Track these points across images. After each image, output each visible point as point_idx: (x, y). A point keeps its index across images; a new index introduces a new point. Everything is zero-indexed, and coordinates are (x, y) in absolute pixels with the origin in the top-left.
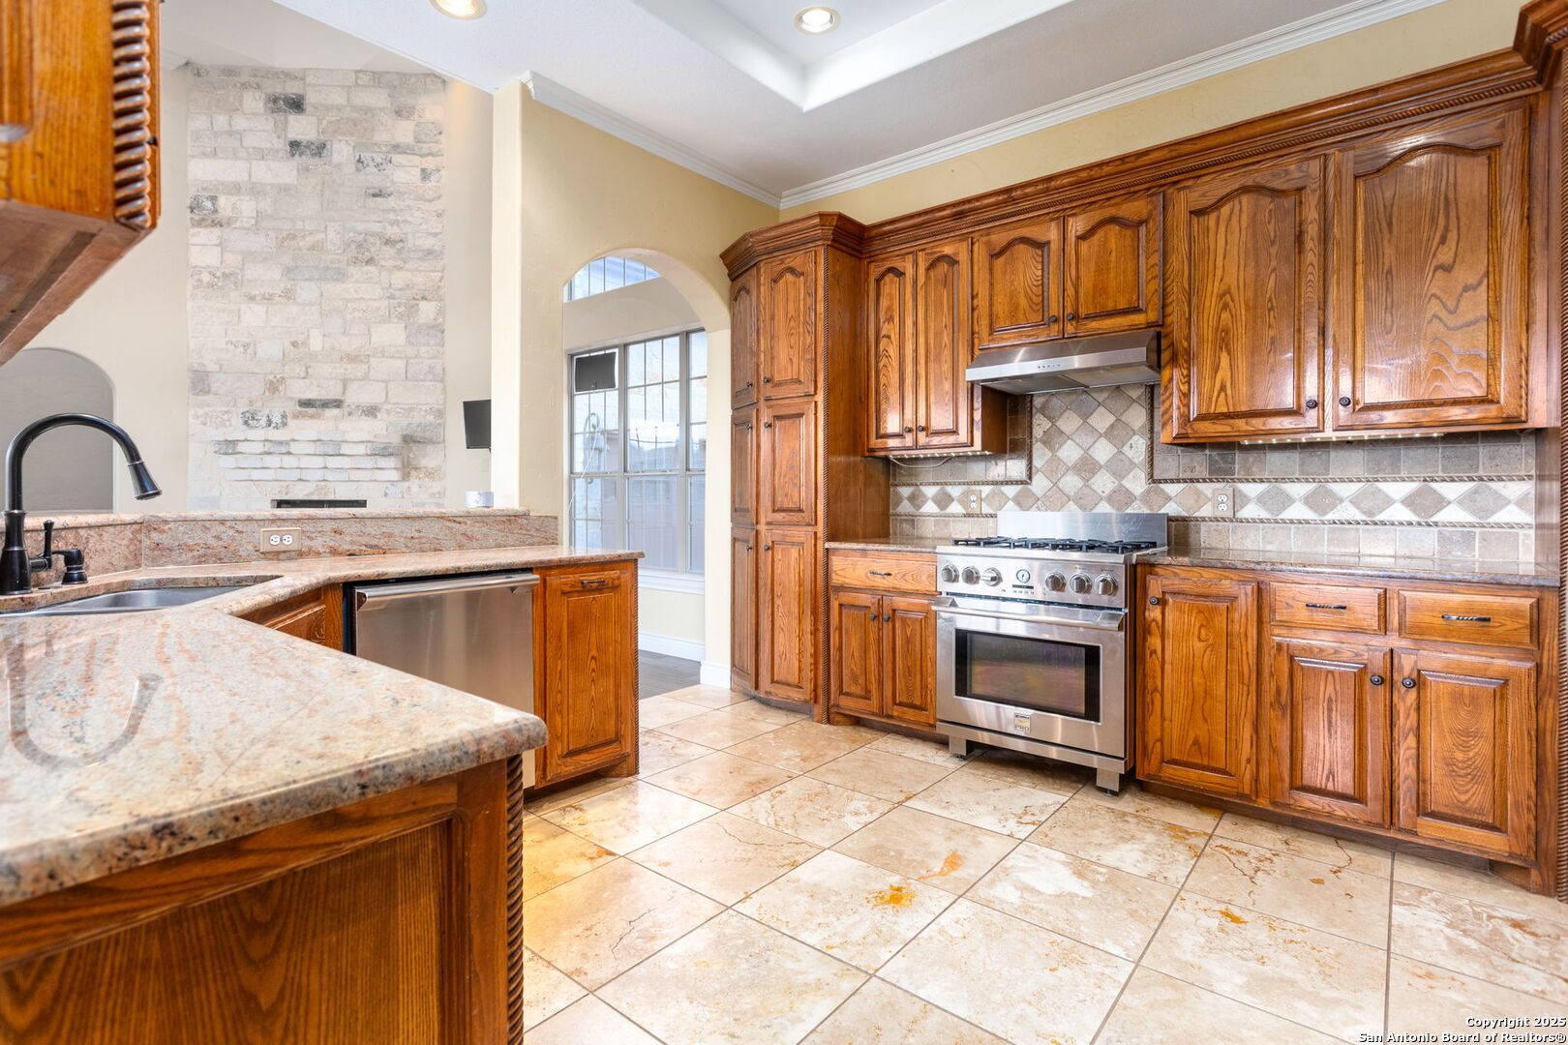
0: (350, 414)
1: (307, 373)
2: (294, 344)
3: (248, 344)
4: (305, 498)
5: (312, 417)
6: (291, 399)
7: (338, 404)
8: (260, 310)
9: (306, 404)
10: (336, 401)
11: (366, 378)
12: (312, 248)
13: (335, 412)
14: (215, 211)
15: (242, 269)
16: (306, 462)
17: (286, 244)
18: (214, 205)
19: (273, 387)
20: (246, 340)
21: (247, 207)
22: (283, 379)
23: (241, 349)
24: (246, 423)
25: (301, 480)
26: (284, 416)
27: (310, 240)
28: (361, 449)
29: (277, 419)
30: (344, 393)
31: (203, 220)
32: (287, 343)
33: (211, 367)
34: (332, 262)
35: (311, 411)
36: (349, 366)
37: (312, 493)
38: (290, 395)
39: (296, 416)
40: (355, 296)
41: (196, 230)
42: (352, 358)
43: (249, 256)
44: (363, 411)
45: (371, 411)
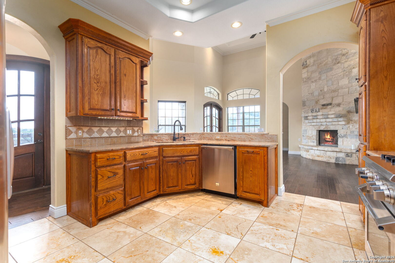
0: (333, 106)
1: (324, 97)
2: (321, 91)
3: (312, 93)
4: (323, 130)
5: (325, 108)
6: (320, 105)
7: (330, 104)
8: (314, 84)
9: (323, 105)
10: (330, 103)
11: (337, 96)
12: (325, 65)
13: (330, 106)
14: (306, 64)
15: (311, 76)
16: (322, 120)
17: (319, 66)
18: (306, 63)
19: (317, 102)
20: (311, 92)
21: (312, 60)
22: (319, 100)
23: (311, 95)
24: (312, 112)
25: (321, 125)
26: (319, 109)
27: (324, 63)
28: (333, 116)
29: (317, 110)
30: (332, 101)
31: (304, 67)
32: (320, 91)
33: (306, 100)
34: (329, 67)
35: (324, 107)
36: (333, 94)
37: (325, 128)
38: (320, 104)
39: (321, 109)
40: (335, 74)
41: (303, 70)
42: (334, 91)
43: (313, 72)
44: (337, 105)
45: (339, 105)
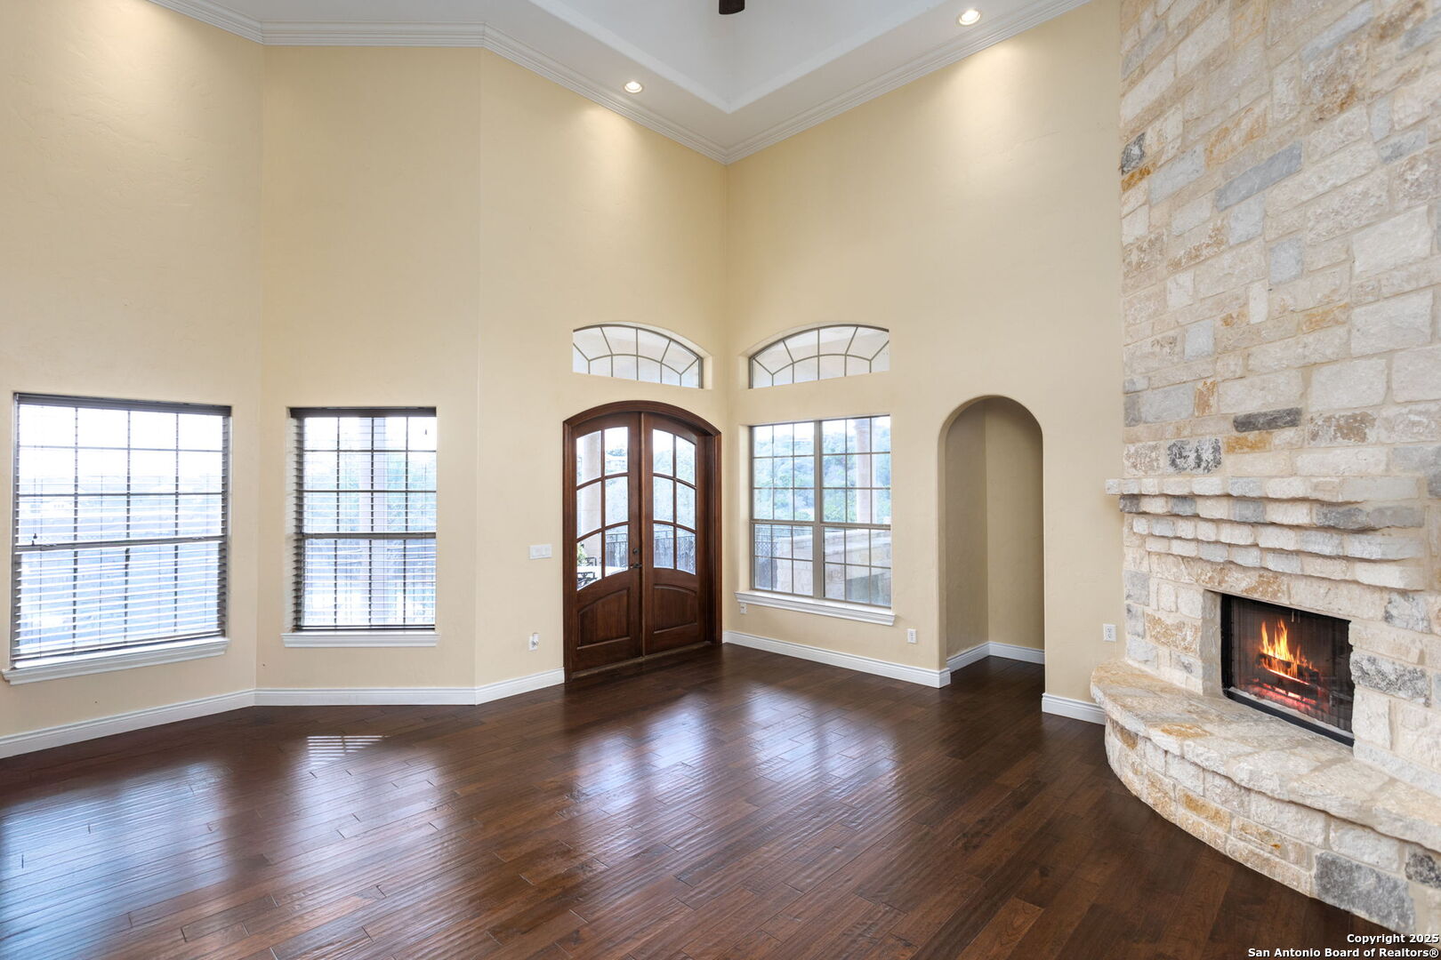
0: (1314, 436)
1: (1246, 366)
2: (1228, 321)
3: (1175, 339)
5: (1253, 447)
6: (1225, 417)
7: (1291, 418)
8: (1185, 278)
9: (1245, 424)
10: (1290, 412)
11: (1346, 356)
12: (1250, 136)
13: (1288, 434)
14: (1143, 155)
15: (1169, 225)
16: (1228, 534)
17: (1216, 152)
18: (1140, 147)
19: (1202, 402)
20: (1172, 333)
21: (1171, 125)
22: (1214, 384)
23: (1167, 349)
24: (1173, 463)
26: (1216, 450)
27: (1246, 124)
28: (1300, 515)
29: (1207, 455)
30: (1303, 395)
31: (1132, 176)
32: (1219, 323)
33: (1141, 384)
34: (1281, 144)
35: (1252, 436)
36: (1311, 339)
38: (1224, 411)
39: (1231, 449)
40: (1320, 189)
41: (1126, 195)
42: (1318, 320)
43: (1178, 199)
44: (1339, 428)
45: (1354, 427)
